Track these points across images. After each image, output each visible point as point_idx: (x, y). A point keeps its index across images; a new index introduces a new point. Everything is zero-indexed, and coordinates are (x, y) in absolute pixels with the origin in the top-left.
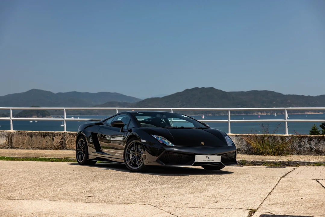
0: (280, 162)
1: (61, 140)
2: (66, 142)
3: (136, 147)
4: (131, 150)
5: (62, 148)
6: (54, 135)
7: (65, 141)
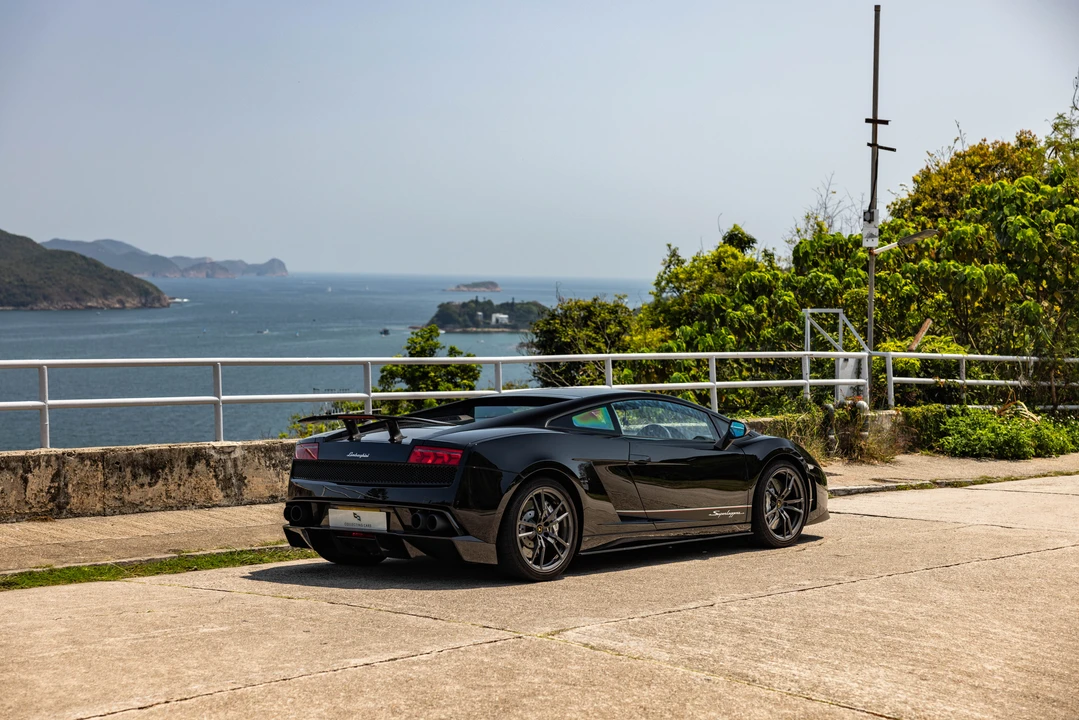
1: (52, 481)
2: (70, 489)
5: (56, 510)
6: (27, 465)
7: (66, 485)
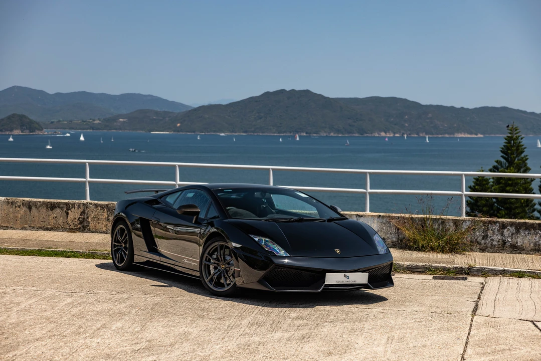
0: (456, 268)
1: (81, 215)
2: (90, 219)
3: (222, 252)
4: (213, 259)
5: (82, 228)
6: (68, 207)
7: (88, 217)
